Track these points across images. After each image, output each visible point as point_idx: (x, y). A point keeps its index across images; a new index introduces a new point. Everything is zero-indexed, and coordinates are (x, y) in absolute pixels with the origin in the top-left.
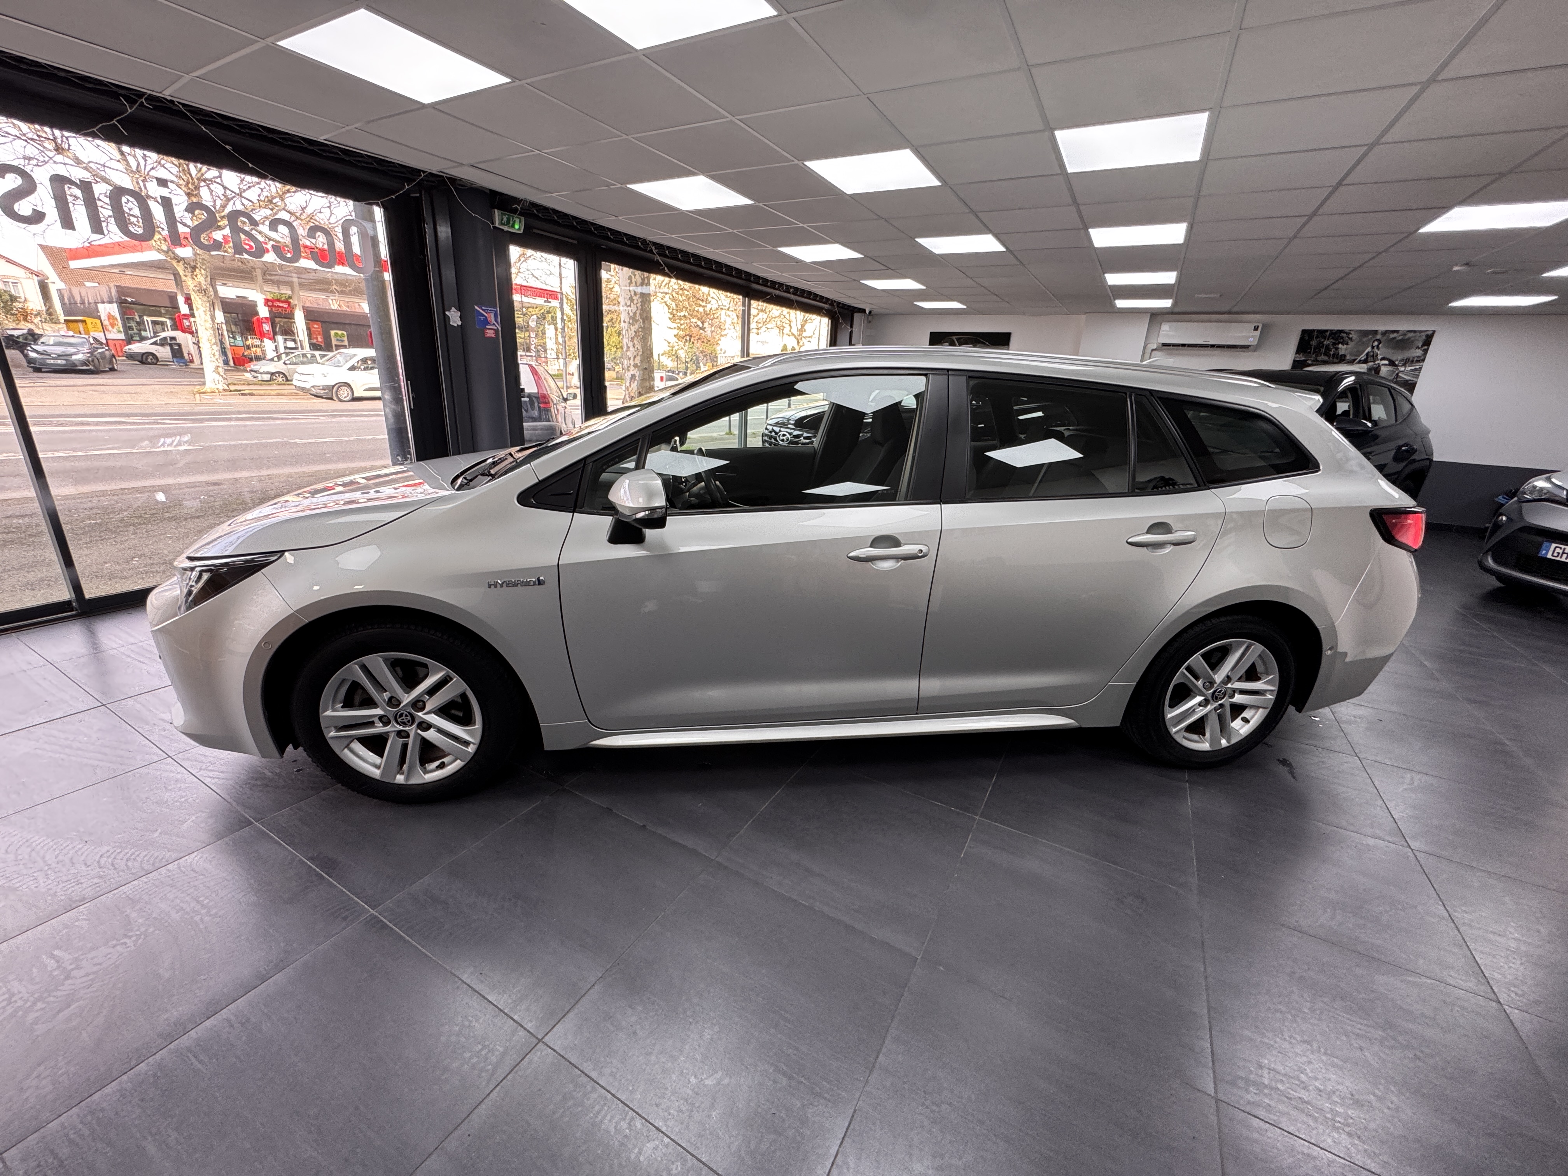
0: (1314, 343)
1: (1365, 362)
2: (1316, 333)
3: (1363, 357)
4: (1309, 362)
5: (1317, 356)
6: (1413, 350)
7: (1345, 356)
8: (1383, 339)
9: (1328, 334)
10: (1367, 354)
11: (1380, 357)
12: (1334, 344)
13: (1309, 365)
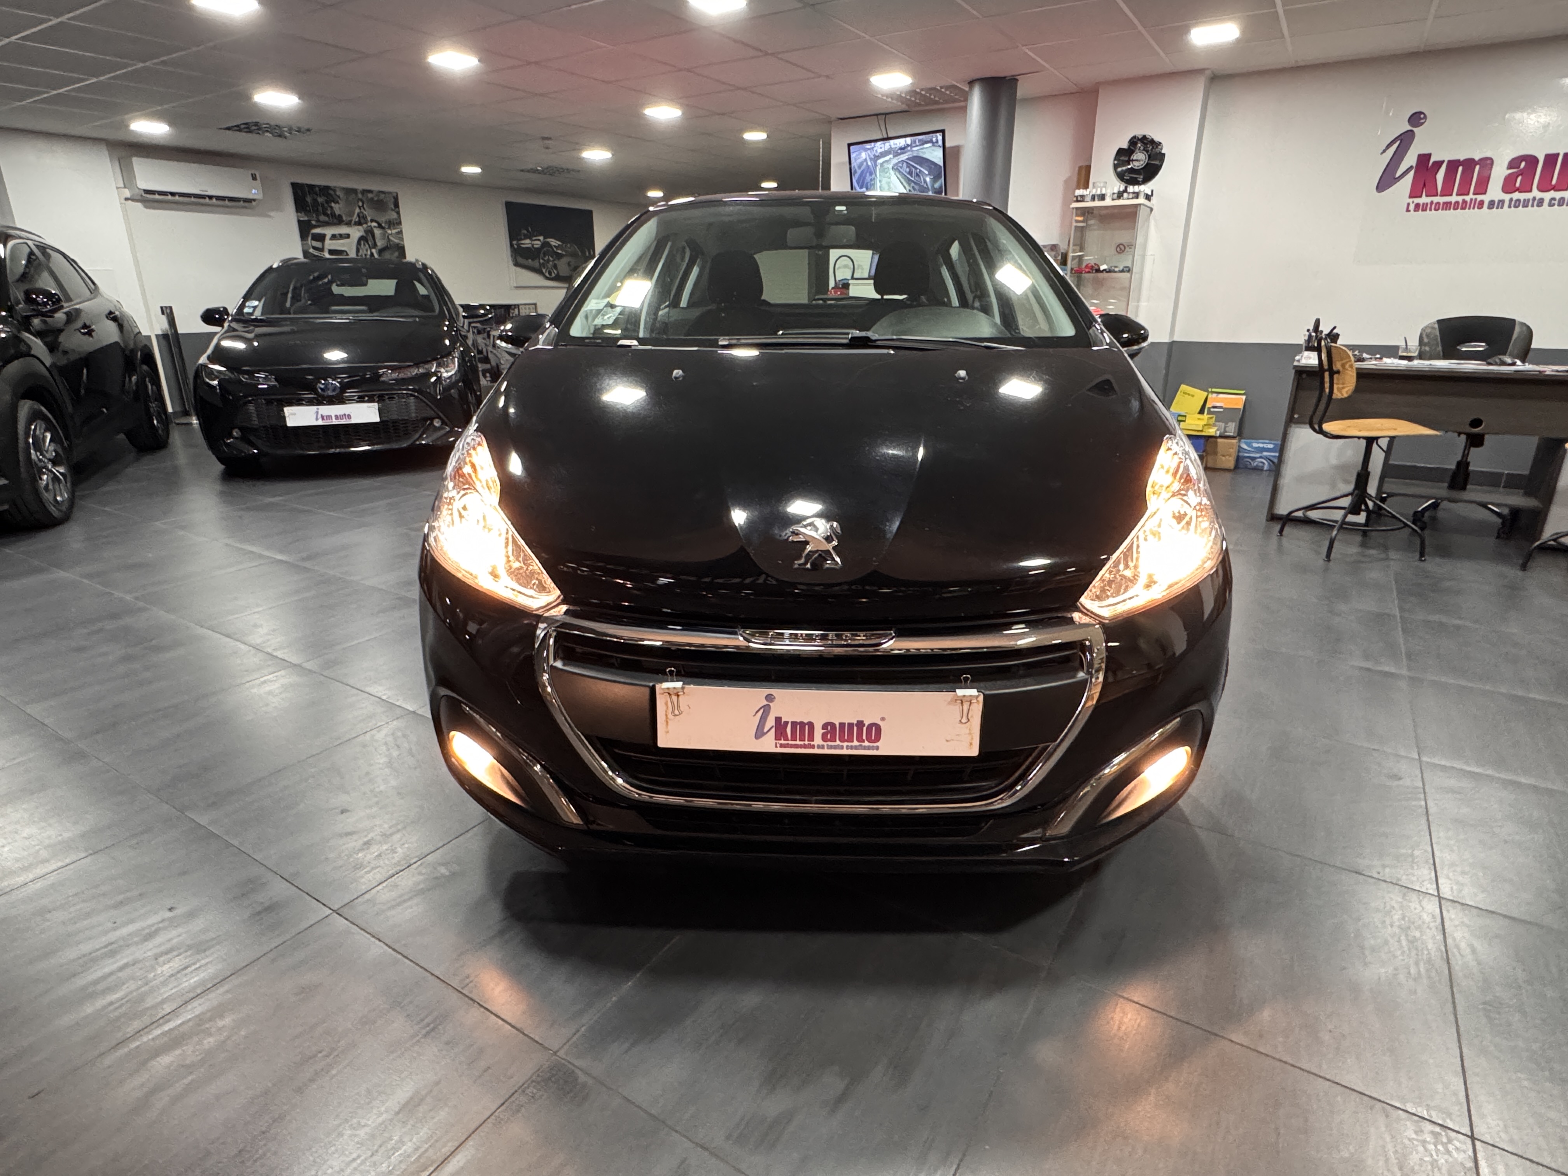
0: (309, 199)
1: (359, 223)
2: (307, 189)
3: (355, 218)
4: (313, 222)
5: (318, 215)
6: (390, 212)
7: (340, 216)
8: (364, 199)
9: (317, 189)
10: (358, 215)
11: (369, 219)
12: (328, 202)
13: (315, 227)
